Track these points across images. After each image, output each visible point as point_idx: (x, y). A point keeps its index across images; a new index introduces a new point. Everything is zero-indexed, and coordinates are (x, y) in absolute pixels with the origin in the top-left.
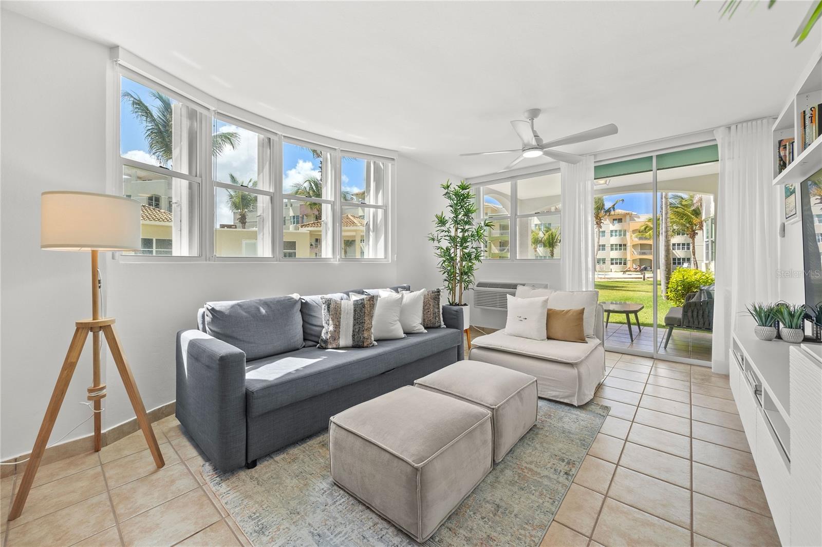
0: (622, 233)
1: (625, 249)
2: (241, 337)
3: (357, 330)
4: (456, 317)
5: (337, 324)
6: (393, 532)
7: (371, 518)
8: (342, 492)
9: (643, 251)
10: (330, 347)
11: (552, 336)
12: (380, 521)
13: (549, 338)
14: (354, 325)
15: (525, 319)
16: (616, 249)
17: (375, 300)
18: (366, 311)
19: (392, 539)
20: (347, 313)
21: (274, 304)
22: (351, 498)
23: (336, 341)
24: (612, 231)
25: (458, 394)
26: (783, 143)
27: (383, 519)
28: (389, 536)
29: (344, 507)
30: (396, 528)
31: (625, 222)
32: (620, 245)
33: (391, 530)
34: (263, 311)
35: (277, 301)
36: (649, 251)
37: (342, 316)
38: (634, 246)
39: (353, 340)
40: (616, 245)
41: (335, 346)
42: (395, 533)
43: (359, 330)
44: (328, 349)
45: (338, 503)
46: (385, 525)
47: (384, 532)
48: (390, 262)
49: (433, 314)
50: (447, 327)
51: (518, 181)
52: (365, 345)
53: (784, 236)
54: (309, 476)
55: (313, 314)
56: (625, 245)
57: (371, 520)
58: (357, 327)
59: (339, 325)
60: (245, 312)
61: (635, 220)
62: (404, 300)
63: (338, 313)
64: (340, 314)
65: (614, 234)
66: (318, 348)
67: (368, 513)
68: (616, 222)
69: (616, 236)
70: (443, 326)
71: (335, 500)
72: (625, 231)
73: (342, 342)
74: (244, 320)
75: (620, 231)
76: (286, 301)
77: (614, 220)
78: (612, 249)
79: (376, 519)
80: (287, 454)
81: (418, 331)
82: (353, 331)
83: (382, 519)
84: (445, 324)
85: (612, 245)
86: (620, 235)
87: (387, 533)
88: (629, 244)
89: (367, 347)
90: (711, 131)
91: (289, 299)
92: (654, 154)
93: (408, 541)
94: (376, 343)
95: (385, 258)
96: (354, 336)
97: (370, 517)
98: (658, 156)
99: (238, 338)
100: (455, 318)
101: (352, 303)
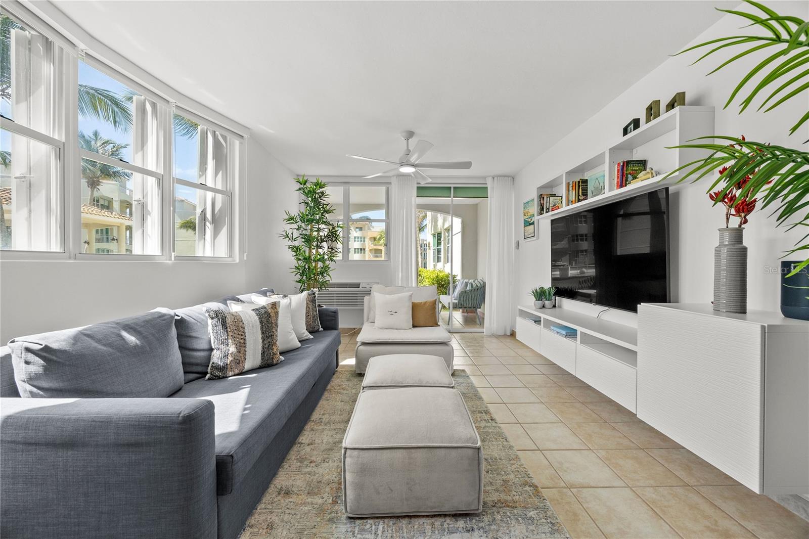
0: (363, 239)
1: (364, 253)
2: (109, 388)
3: (267, 346)
4: (334, 318)
5: (242, 341)
6: (451, 520)
7: (424, 523)
8: (370, 521)
9: (376, 255)
10: (231, 375)
11: (416, 325)
12: (433, 520)
13: (414, 326)
14: (263, 340)
15: (396, 312)
16: (358, 252)
17: (277, 307)
18: (273, 321)
19: (457, 526)
20: (253, 326)
21: (142, 327)
22: (386, 521)
23: (241, 365)
24: (355, 237)
25: (416, 385)
26: (542, 196)
27: (434, 516)
28: (452, 525)
29: (391, 532)
30: (449, 515)
31: (364, 230)
32: (361, 249)
33: (448, 520)
34: (131, 339)
35: (144, 322)
36: (380, 254)
37: (246, 331)
38: (371, 250)
39: (262, 359)
40: (358, 249)
41: (237, 371)
42: (454, 520)
43: (269, 346)
44: (229, 377)
45: (379, 532)
46: (441, 520)
47: (446, 526)
48: (238, 261)
49: (313, 317)
50: (324, 330)
51: (350, 187)
52: (275, 362)
53: (518, 249)
54: (314, 531)
55: (194, 334)
56: (364, 249)
57: (425, 524)
58: (266, 342)
59: (245, 342)
60: (104, 345)
61: (371, 230)
62: (293, 304)
63: (240, 328)
64: (243, 328)
65: (357, 240)
66: (209, 379)
67: (417, 522)
68: (357, 230)
69: (358, 241)
70: (321, 329)
71: (373, 532)
72: (364, 238)
73: (248, 365)
74: (108, 358)
75: (361, 238)
76: (158, 320)
77: (357, 228)
78: (355, 253)
79: (429, 521)
80: (251, 527)
81: (306, 338)
82: (263, 348)
83: (432, 518)
84: (322, 327)
85: (355, 249)
86: (361, 241)
87: (448, 524)
88: (367, 249)
89: (276, 364)
90: (485, 178)
91: (160, 317)
92: (452, 186)
93: (468, 518)
94: (282, 358)
95: (230, 256)
96: (263, 353)
97: (421, 523)
98: (454, 187)
99: (105, 390)
100: (333, 320)
101: (254, 313)
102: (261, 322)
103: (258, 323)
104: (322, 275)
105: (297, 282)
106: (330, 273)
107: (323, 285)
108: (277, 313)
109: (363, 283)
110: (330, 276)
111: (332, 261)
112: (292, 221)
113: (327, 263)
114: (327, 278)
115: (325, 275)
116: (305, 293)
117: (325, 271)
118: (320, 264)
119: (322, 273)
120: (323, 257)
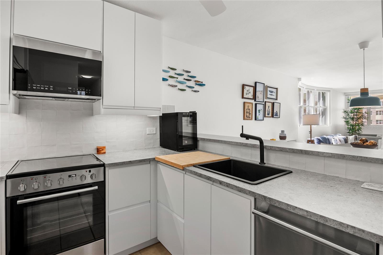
64: (341, 141)
101: (342, 139)
102: (345, 141)
103: (344, 141)
104: (358, 131)
105: (347, 133)
106: (362, 130)
107: (359, 134)
108: (348, 139)
109: (378, 135)
110: (361, 131)
111: (362, 126)
112: (346, 112)
113: (360, 126)
114: (361, 132)
115: (360, 131)
116: (354, 136)
117: (359, 129)
118: (357, 127)
119: (358, 130)
120: (359, 125)
